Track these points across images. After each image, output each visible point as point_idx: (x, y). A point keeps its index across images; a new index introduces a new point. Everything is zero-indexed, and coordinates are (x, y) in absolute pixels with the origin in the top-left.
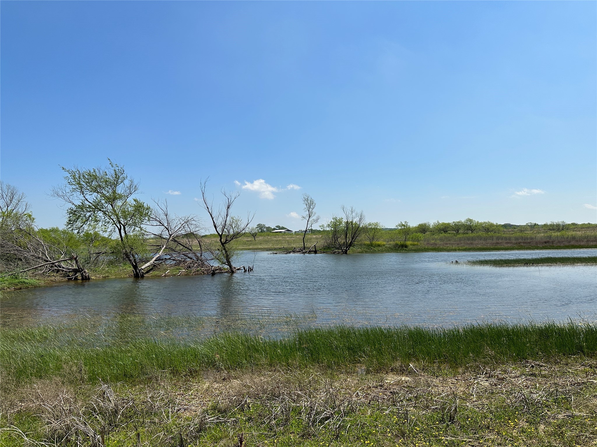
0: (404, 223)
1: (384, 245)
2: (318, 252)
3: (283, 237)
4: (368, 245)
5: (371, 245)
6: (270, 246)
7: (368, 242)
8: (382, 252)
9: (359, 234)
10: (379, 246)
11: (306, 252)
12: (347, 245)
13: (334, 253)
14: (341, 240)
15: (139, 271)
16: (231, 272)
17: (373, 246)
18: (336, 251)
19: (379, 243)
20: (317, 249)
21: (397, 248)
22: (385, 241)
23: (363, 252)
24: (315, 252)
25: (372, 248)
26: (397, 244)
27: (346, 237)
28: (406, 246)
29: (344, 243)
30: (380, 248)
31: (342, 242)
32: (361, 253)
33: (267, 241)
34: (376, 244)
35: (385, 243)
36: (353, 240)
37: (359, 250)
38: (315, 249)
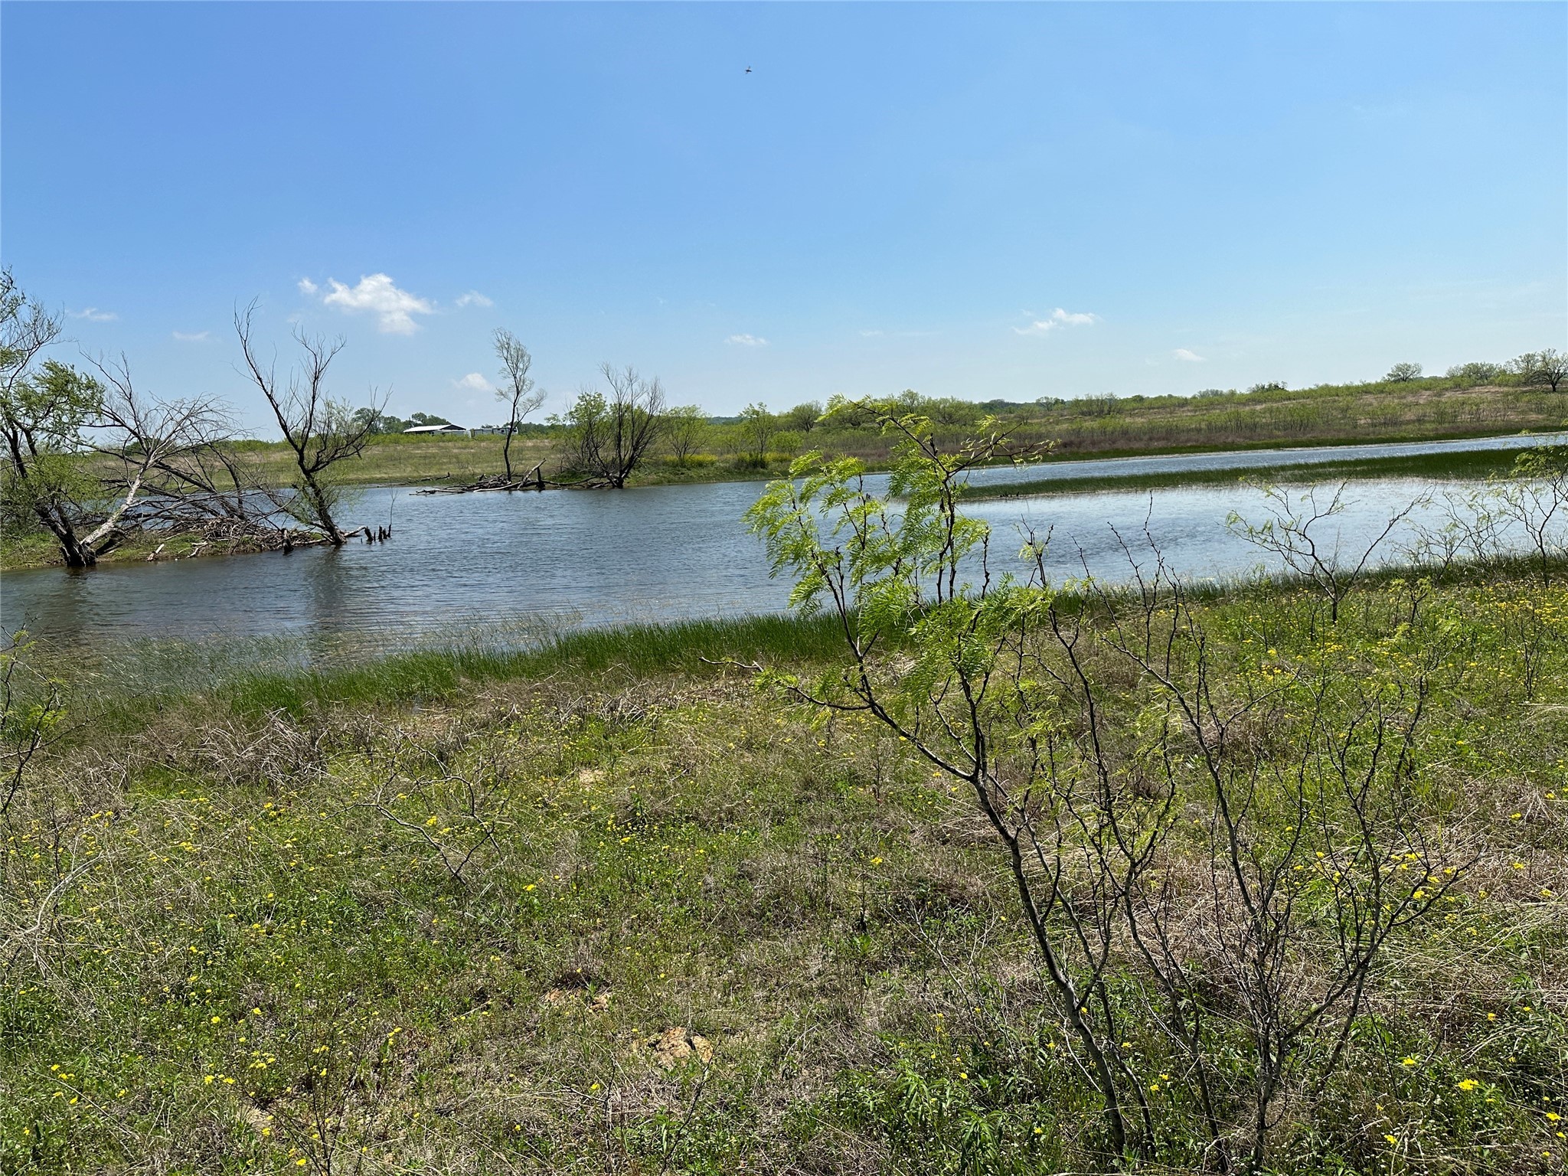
0: (757, 408)
1: (712, 463)
2: (547, 485)
3: (442, 448)
4: (673, 463)
5: (682, 464)
6: (408, 472)
7: (672, 457)
8: (708, 479)
9: (650, 437)
10: (700, 465)
11: (516, 486)
12: (621, 466)
13: (590, 487)
14: (606, 454)
15: (80, 549)
16: (332, 543)
17: (685, 467)
18: (595, 480)
19: (700, 457)
20: (546, 477)
21: (742, 469)
22: (713, 452)
23: (662, 482)
24: (541, 486)
25: (684, 470)
26: (741, 461)
27: (619, 445)
28: (763, 464)
29: (614, 460)
30: (703, 472)
31: (610, 459)
32: (657, 484)
33: (395, 459)
34: (693, 462)
35: (714, 458)
36: (638, 452)
37: (653, 477)
38: (539, 478)
